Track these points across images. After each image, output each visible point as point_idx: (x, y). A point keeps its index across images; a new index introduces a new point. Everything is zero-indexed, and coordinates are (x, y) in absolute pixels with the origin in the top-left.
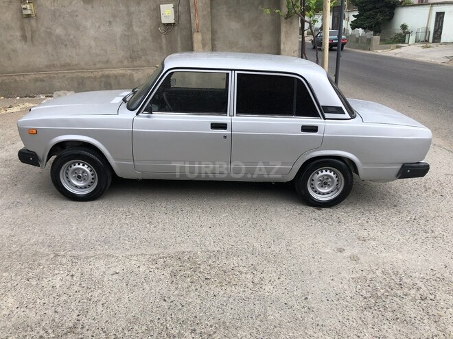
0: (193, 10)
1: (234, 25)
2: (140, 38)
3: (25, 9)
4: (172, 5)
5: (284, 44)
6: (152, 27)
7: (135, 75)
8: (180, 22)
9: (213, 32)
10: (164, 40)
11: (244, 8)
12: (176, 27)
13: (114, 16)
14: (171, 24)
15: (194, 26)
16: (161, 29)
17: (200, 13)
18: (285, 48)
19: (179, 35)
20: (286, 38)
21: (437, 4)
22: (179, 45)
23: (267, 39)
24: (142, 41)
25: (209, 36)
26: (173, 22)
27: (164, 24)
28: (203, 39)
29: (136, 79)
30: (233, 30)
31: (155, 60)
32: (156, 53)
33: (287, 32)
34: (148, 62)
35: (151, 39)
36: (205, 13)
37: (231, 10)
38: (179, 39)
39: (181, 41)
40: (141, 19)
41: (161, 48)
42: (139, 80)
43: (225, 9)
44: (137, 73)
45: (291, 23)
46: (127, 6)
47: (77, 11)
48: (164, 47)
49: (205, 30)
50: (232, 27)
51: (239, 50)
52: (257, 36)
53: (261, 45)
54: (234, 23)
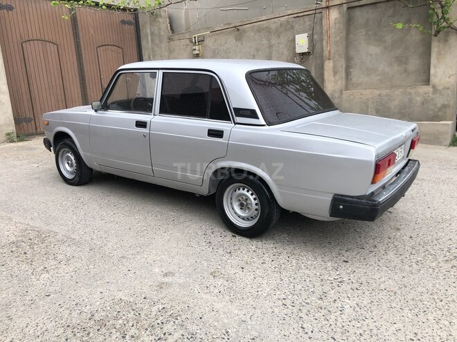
0: (325, 38)
1: (374, 50)
3: (195, 50)
4: (306, 35)
5: (435, 68)
8: (314, 51)
9: (348, 59)
11: (385, 29)
12: (311, 56)
13: (257, 50)
14: (306, 53)
15: (326, 53)
16: (297, 59)
17: (332, 39)
18: (436, 72)
19: (313, 64)
20: (438, 59)
22: (314, 73)
23: (414, 63)
25: (341, 63)
26: (306, 51)
27: (300, 54)
28: (334, 67)
30: (371, 55)
33: (439, 53)
36: (338, 38)
37: (370, 33)
38: (313, 68)
39: (315, 68)
40: (280, 50)
43: (364, 33)
45: (446, 41)
46: (269, 40)
47: (230, 48)
49: (337, 57)
50: (370, 52)
51: (378, 78)
52: (402, 61)
53: (405, 71)
54: (373, 47)
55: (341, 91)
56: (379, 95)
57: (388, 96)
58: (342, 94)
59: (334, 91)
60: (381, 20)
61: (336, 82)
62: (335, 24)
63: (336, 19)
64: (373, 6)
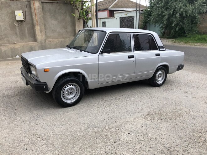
0: (34, 14)
1: (54, 22)
2: (3, 28)
4: (22, 11)
6: (10, 23)
7: (2, 49)
8: (26, 20)
9: (45, 25)
10: (17, 29)
11: (58, 14)
12: (24, 23)
14: (21, 21)
15: (35, 22)
16: (15, 23)
17: (38, 16)
19: (26, 27)
20: (78, 28)
21: (102, 18)
22: (27, 31)
23: (69, 29)
24: (4, 30)
25: (43, 27)
26: (23, 20)
28: (40, 29)
29: (3, 51)
30: (53, 24)
31: (13, 40)
32: (14, 36)
33: (78, 26)
34: (9, 41)
35: (9, 28)
36: (41, 16)
37: (52, 15)
38: (26, 29)
39: (27, 29)
40: (3, 18)
41: (16, 34)
42: (5, 51)
43: (49, 14)
44: (4, 47)
45: (80, 21)
48: (18, 33)
49: (41, 24)
50: (53, 23)
51: (57, 34)
52: (65, 27)
53: (67, 31)
54: (54, 21)
55: (45, 40)
56: (61, 41)
57: (64, 41)
58: (45, 41)
59: (42, 40)
60: (55, 10)
61: (42, 36)
62: (38, 8)
63: (38, 6)
64: (51, 3)
